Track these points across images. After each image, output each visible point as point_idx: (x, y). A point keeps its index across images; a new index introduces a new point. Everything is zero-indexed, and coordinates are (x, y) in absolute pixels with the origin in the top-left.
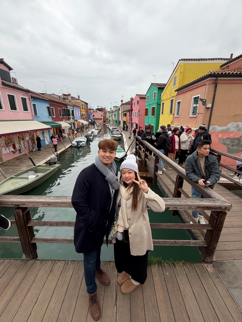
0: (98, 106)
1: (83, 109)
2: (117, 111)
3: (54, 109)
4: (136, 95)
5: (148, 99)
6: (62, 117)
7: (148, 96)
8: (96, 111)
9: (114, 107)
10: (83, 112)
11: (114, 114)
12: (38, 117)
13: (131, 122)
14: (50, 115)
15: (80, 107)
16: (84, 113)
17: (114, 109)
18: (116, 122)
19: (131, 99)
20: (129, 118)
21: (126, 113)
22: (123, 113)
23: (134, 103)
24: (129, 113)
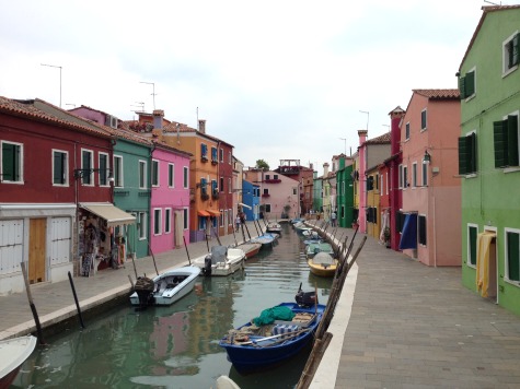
0: (282, 161)
4: (414, 92)
6: (66, 185)
8: (276, 177)
10: (201, 173)
15: (193, 155)
16: (211, 178)
17: (336, 167)
20: (388, 194)
21: (378, 173)
22: (367, 177)
23: (408, 126)
24: (387, 173)
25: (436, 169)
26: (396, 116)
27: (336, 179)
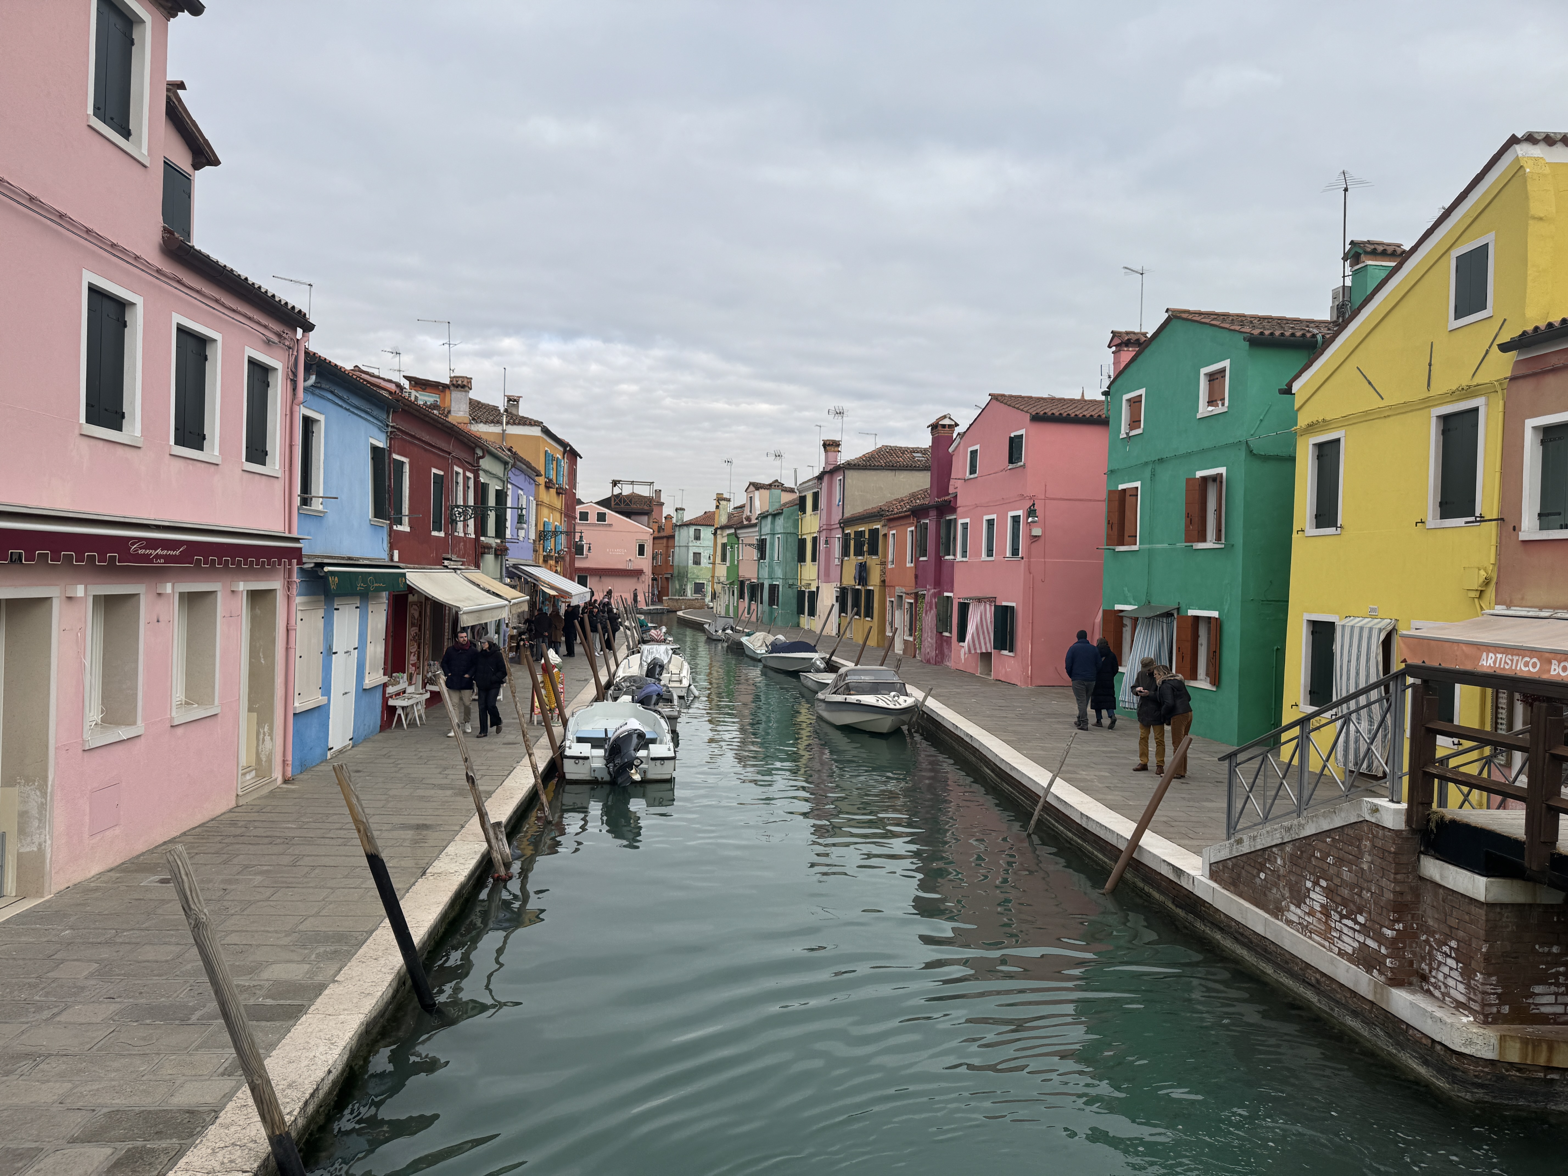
0: (615, 483)
1: (553, 491)
2: (780, 521)
3: (407, 469)
4: (996, 398)
5: (1134, 423)
6: (442, 534)
7: (1136, 401)
8: (601, 517)
9: (757, 486)
10: (545, 511)
11: (750, 536)
12: (319, 517)
13: (938, 594)
14: (379, 512)
15: (539, 474)
16: (554, 520)
17: (757, 503)
18: (773, 600)
19: (934, 427)
20: (912, 565)
21: (878, 526)
22: (843, 531)
23: (974, 453)
24: (909, 529)
25: (1037, 531)
26: (942, 432)
27: (757, 529)
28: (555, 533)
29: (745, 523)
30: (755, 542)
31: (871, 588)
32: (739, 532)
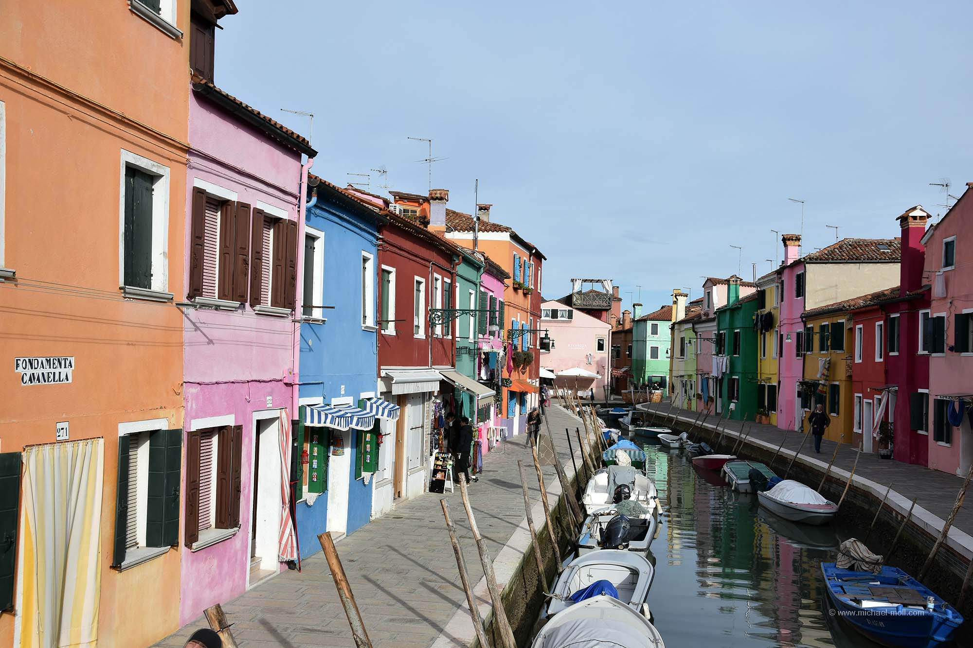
0: (576, 282)
1: (520, 292)
3: (392, 277)
9: (715, 282)
10: (514, 312)
11: (709, 331)
12: (318, 325)
13: (912, 391)
15: (507, 277)
16: (521, 319)
18: (732, 395)
19: (904, 219)
20: (882, 360)
21: (843, 321)
22: (805, 326)
23: (949, 246)
24: (878, 323)
26: (913, 224)
27: (715, 324)
28: (522, 331)
29: (704, 318)
30: (714, 337)
31: (837, 383)
32: (697, 326)
